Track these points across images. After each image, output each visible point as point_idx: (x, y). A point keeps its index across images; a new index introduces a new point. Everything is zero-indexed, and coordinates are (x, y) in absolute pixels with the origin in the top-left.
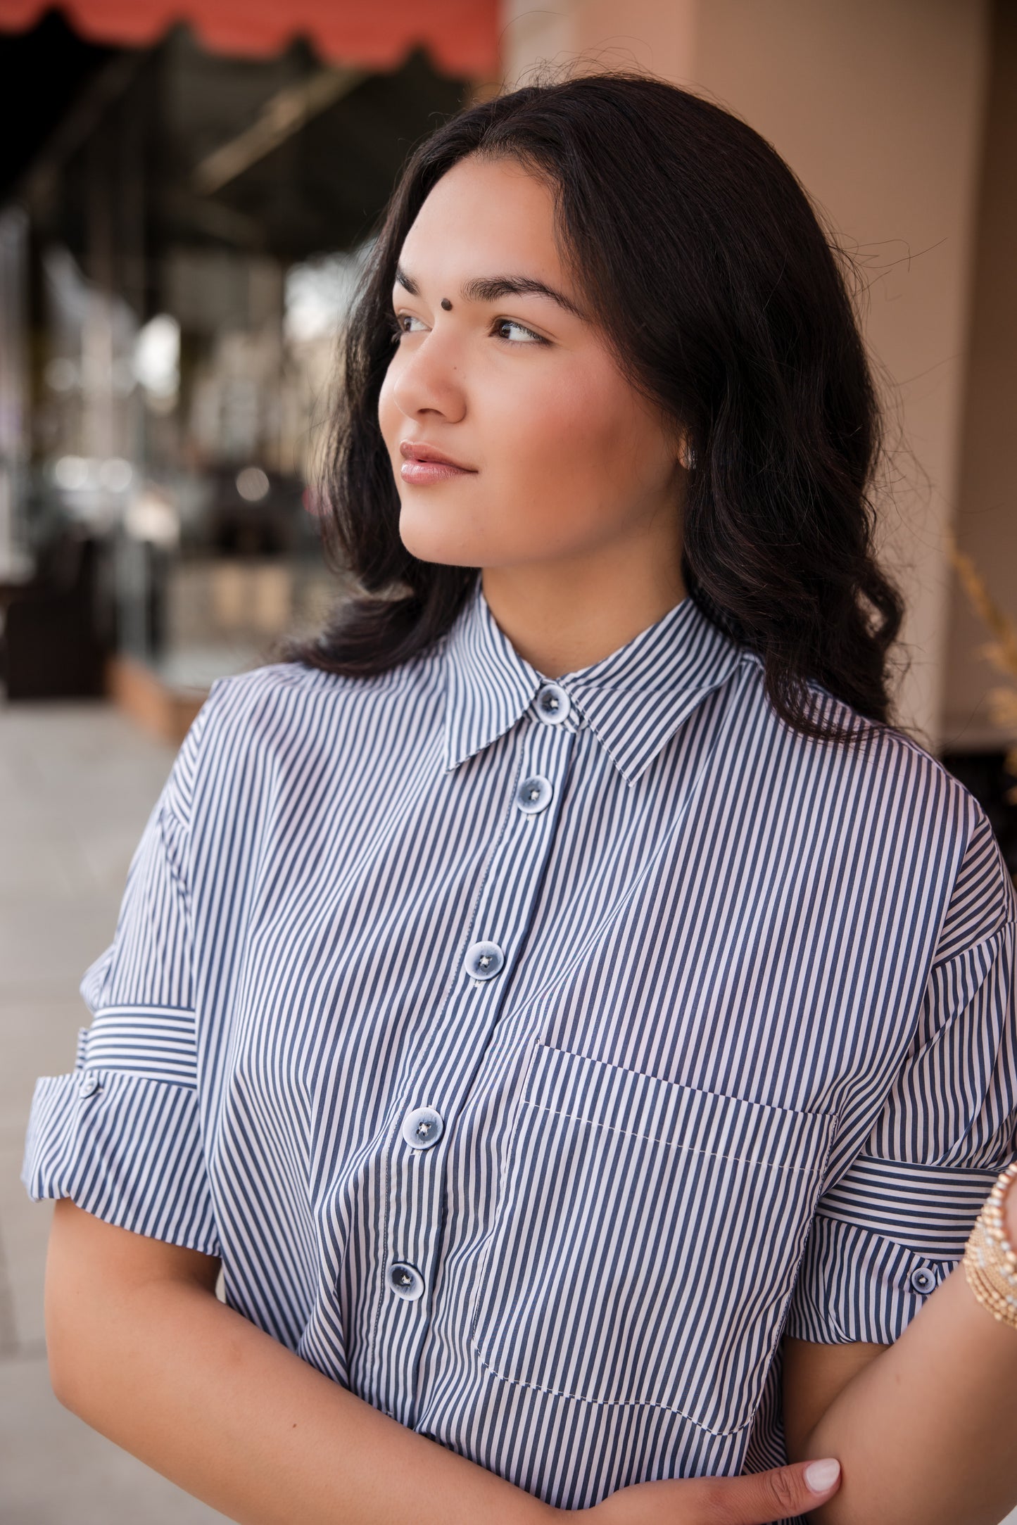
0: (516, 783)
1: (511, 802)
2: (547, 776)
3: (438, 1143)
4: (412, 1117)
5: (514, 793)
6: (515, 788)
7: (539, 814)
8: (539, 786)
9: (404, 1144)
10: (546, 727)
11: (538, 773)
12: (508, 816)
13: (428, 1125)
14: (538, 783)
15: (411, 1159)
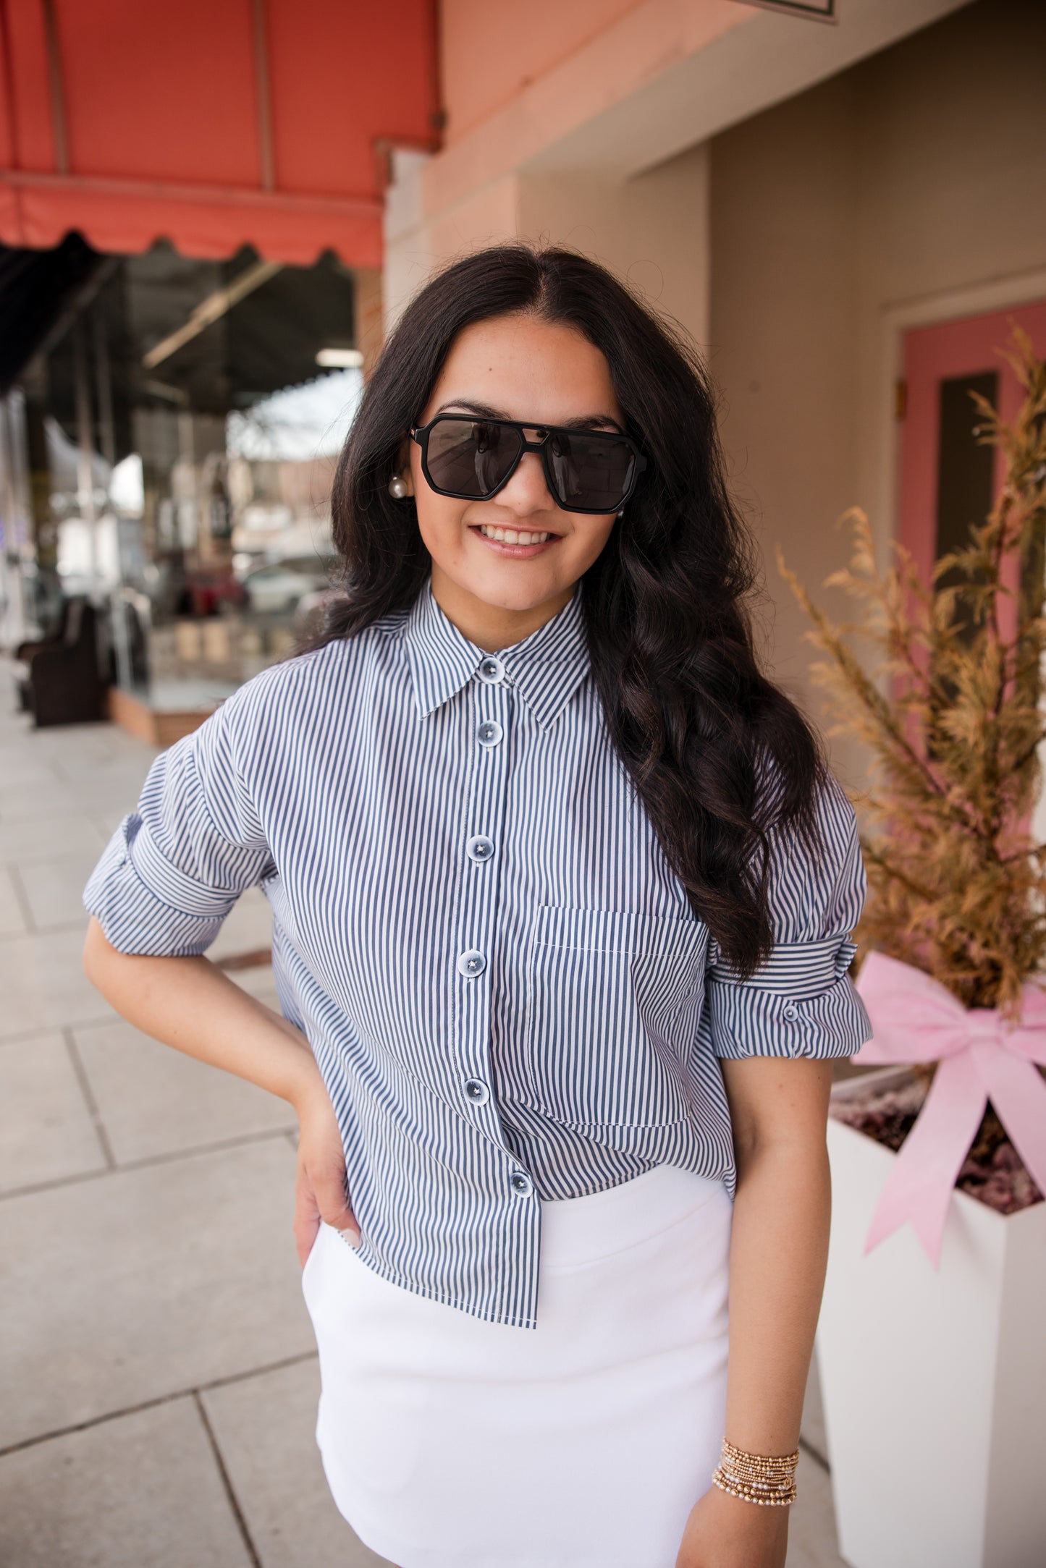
0: (474, 726)
1: (474, 740)
2: (495, 720)
3: (484, 971)
4: (462, 959)
5: (474, 733)
6: (474, 730)
7: (495, 747)
8: (492, 727)
9: (461, 976)
10: (487, 686)
11: (488, 718)
12: (474, 750)
13: (474, 961)
14: (491, 725)
15: (469, 985)
